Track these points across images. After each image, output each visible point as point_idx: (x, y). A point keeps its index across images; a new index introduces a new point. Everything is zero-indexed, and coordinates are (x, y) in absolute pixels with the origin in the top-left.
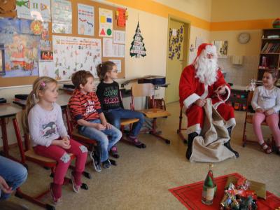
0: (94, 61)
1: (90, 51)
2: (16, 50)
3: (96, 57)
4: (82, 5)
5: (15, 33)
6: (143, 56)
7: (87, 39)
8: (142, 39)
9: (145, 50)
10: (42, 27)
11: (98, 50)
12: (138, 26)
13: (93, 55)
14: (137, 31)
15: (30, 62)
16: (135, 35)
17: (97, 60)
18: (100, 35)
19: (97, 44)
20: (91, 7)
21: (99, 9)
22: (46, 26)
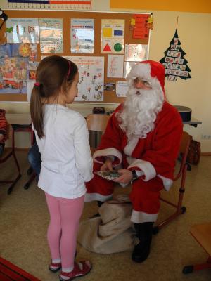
0: (93, 83)
1: (88, 71)
2: (7, 71)
3: (95, 77)
4: (77, 20)
5: (6, 56)
6: (184, 78)
7: (83, 58)
8: (184, 54)
9: (188, 69)
10: (30, 49)
11: (98, 70)
12: (176, 36)
13: (92, 75)
14: (172, 42)
15: (19, 81)
16: (169, 49)
17: (97, 81)
18: (102, 52)
19: (97, 63)
20: (90, 20)
21: (103, 20)
22: (34, 48)
